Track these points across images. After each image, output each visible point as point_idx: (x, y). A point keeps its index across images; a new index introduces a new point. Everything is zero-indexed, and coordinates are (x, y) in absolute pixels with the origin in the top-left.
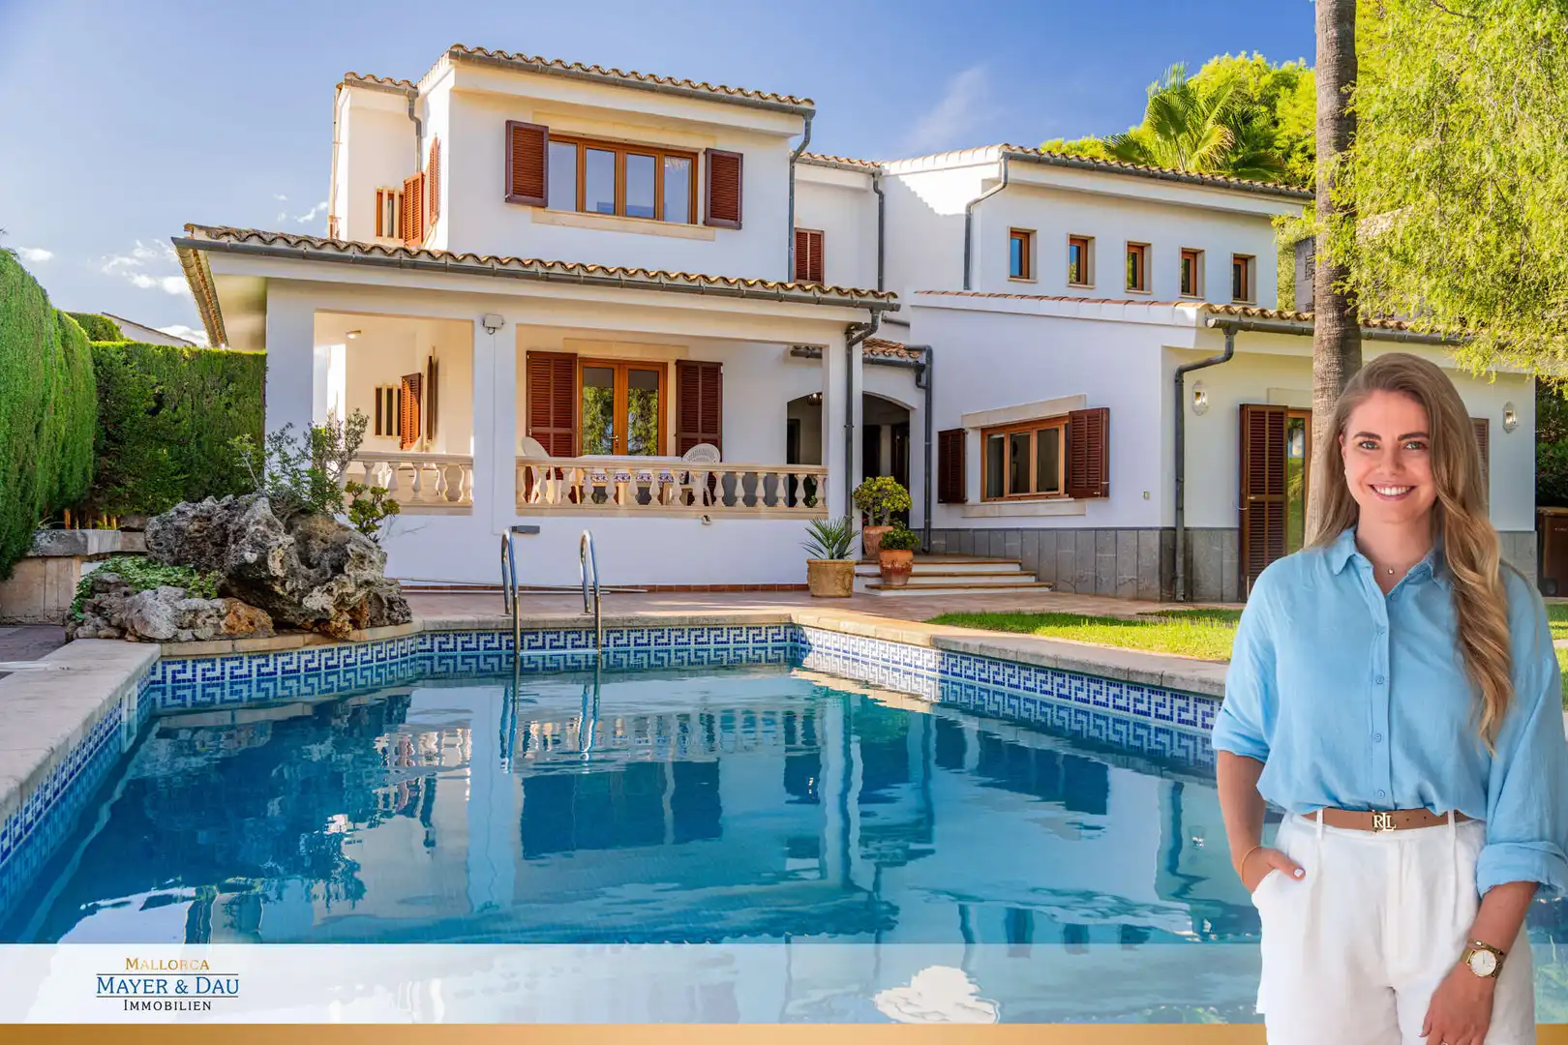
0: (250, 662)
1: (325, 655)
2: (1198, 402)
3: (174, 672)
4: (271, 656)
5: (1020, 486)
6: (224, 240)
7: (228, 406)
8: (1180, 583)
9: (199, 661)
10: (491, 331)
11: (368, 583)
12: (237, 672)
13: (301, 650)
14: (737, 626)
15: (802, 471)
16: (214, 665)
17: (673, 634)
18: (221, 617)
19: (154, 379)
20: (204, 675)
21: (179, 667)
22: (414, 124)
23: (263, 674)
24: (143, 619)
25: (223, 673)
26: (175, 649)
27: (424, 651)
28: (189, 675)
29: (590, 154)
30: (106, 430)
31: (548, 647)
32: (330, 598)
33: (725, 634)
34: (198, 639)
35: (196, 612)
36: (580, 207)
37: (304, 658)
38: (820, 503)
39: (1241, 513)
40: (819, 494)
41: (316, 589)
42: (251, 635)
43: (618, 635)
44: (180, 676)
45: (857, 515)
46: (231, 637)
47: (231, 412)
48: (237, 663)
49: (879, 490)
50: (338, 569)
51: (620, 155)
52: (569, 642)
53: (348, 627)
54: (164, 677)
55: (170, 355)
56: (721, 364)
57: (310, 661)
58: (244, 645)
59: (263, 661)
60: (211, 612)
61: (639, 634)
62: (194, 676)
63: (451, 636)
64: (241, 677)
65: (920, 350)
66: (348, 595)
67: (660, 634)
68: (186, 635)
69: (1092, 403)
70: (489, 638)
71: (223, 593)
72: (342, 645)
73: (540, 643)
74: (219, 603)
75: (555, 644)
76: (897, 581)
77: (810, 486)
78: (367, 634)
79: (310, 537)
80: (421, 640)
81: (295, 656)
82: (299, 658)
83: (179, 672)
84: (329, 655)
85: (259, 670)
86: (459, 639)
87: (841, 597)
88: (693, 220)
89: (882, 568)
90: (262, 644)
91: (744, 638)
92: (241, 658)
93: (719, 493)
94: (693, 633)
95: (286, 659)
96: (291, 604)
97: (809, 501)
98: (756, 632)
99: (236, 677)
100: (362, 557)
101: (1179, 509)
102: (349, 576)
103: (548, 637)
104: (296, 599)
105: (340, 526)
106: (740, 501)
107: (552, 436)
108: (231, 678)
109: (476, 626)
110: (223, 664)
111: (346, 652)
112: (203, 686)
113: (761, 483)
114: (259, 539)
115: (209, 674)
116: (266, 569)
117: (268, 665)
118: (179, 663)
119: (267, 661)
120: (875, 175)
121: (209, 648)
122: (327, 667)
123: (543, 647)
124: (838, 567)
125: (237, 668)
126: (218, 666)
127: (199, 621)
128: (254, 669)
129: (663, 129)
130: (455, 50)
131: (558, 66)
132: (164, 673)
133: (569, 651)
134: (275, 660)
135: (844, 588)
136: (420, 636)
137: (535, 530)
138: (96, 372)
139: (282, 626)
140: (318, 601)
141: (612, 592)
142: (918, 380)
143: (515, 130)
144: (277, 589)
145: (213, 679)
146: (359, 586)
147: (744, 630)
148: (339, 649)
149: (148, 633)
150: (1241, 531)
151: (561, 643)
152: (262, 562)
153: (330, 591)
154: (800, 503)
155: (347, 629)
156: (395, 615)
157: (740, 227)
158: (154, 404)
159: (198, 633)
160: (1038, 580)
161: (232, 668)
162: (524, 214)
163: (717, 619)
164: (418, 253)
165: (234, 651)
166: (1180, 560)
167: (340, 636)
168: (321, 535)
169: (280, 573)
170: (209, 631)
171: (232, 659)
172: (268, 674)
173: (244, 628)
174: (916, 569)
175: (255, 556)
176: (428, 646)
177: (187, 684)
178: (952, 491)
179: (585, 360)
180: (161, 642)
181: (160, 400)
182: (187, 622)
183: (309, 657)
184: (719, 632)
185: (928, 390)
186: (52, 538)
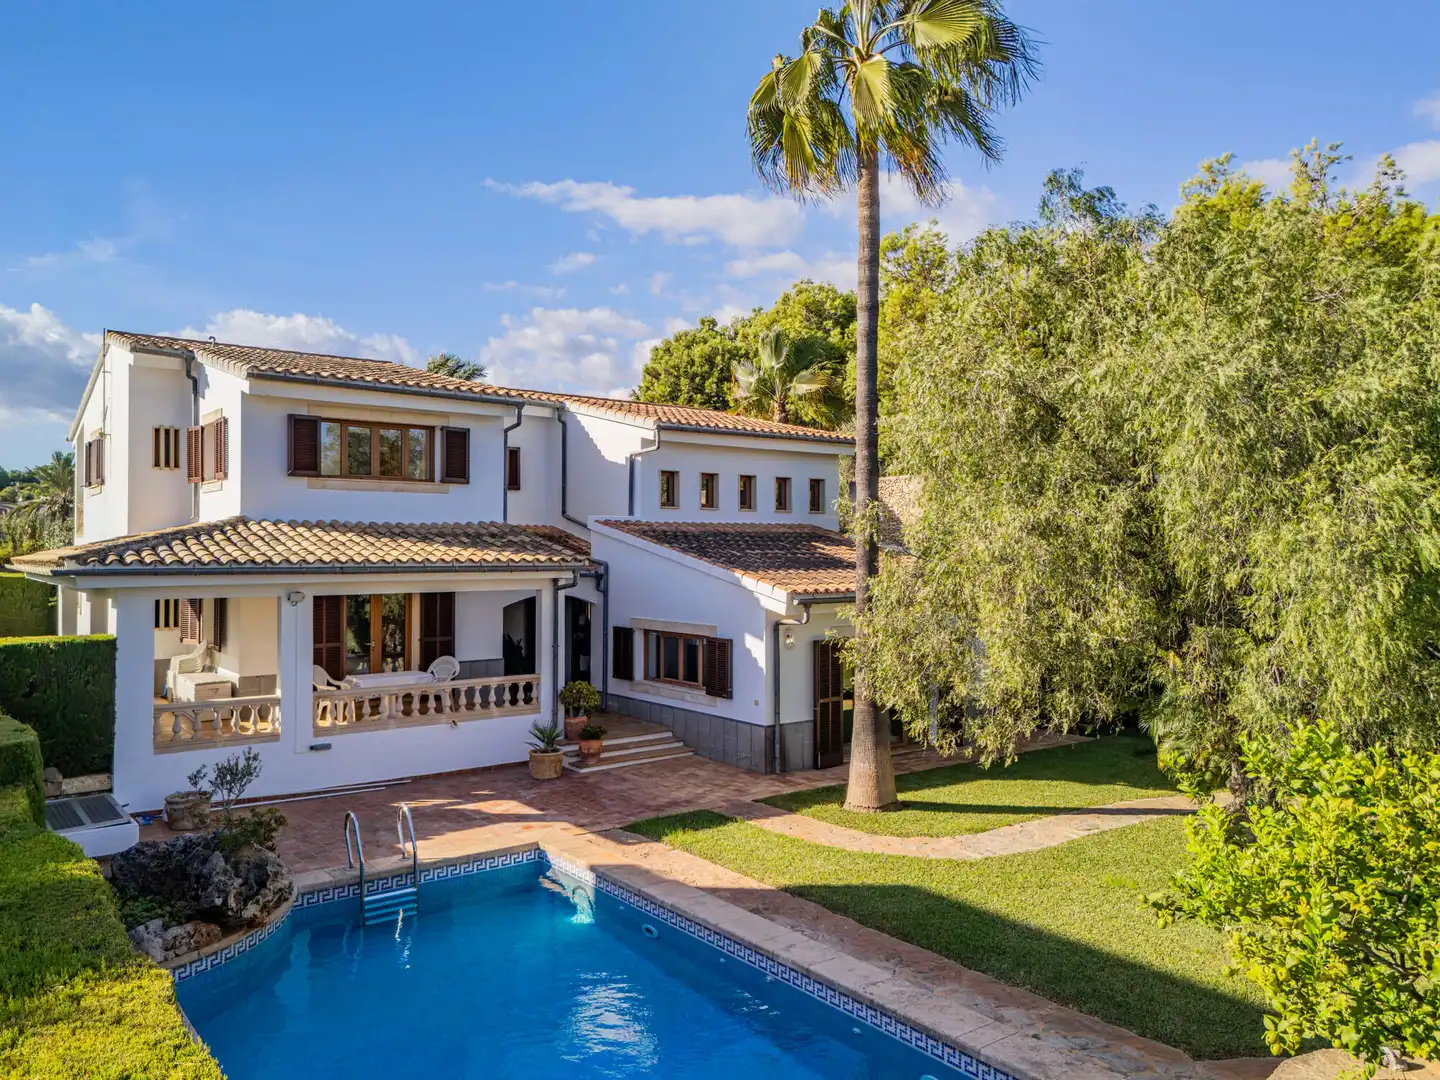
0: (206, 960)
1: (248, 940)
2: (788, 641)
4: (219, 952)
5: (671, 675)
8: (778, 762)
10: (294, 603)
13: (237, 942)
15: (521, 679)
17: (463, 866)
18: (190, 936)
22: (191, 381)
23: (214, 966)
32: (258, 906)
34: (177, 956)
35: (175, 937)
37: (238, 946)
38: (534, 701)
39: (815, 711)
40: (534, 694)
41: (250, 903)
42: (208, 944)
45: (561, 709)
46: (197, 948)
47: (89, 687)
48: (199, 964)
49: (578, 692)
50: (262, 885)
51: (376, 429)
53: (264, 918)
57: (241, 946)
58: (204, 950)
59: (214, 957)
60: (185, 935)
63: (316, 893)
65: (599, 563)
66: (269, 902)
68: (171, 956)
69: (720, 634)
70: (341, 890)
71: (192, 920)
74: (188, 927)
76: (592, 761)
77: (528, 688)
79: (239, 864)
81: (233, 946)
82: (235, 947)
84: (251, 938)
85: (212, 964)
86: (321, 894)
88: (431, 479)
90: (214, 946)
92: (202, 959)
93: (464, 702)
95: (228, 951)
96: (236, 918)
97: (528, 700)
98: (516, 855)
99: (198, 973)
100: (277, 873)
101: (777, 713)
102: (269, 888)
104: (236, 915)
105: (256, 849)
106: (478, 707)
107: (324, 650)
108: (195, 974)
109: (333, 884)
110: (190, 967)
112: (179, 984)
113: (493, 692)
115: (182, 976)
116: (226, 904)
117: (217, 959)
119: (217, 956)
120: (560, 410)
121: (184, 959)
125: (199, 967)
127: (177, 943)
128: (209, 964)
130: (252, 372)
131: (331, 379)
133: (396, 892)
134: (221, 954)
137: (327, 747)
139: (230, 931)
140: (249, 910)
141: (386, 786)
142: (598, 585)
143: (294, 421)
144: (229, 913)
147: (508, 855)
150: (815, 722)
152: (224, 901)
153: (257, 902)
154: (521, 703)
157: (468, 483)
159: (178, 952)
160: (685, 745)
161: (196, 968)
162: (302, 483)
165: (198, 956)
166: (777, 746)
167: (259, 924)
168: (246, 859)
169: (232, 905)
170: (185, 949)
171: (196, 962)
172: (217, 964)
173: (204, 940)
175: (221, 900)
178: (624, 670)
181: (33, 687)
182: (171, 947)
183: (240, 944)
185: (605, 593)
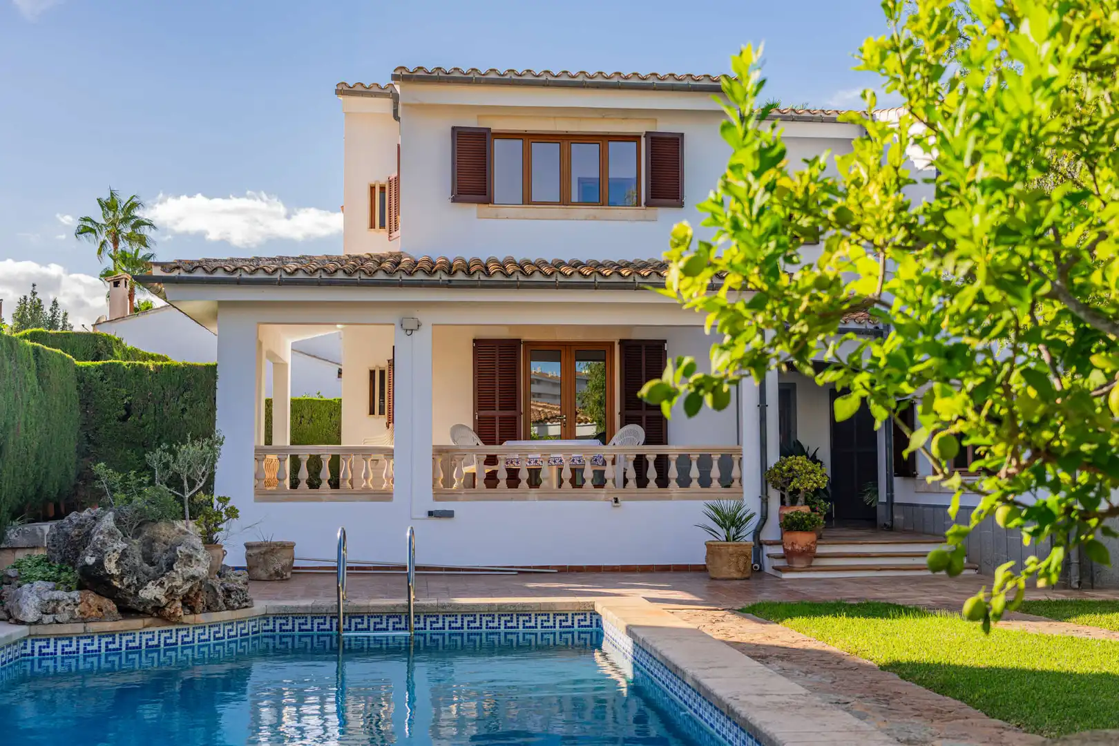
0: (100, 640)
1: (164, 635)
3: (40, 647)
4: (117, 635)
6: (175, 274)
7: (184, 410)
9: (59, 639)
10: (409, 332)
11: (193, 577)
12: (89, 648)
13: (142, 631)
14: (543, 612)
15: (714, 452)
16: (71, 642)
17: (484, 619)
18: (76, 605)
19: (124, 391)
20: (63, 650)
21: (44, 643)
22: (398, 123)
23: (110, 650)
24: (18, 607)
25: (78, 649)
26: (39, 629)
27: (268, 631)
28: (51, 650)
29: (536, 147)
30: (87, 436)
31: (372, 629)
32: (162, 590)
33: (533, 620)
34: (58, 623)
35: (58, 601)
36: (527, 200)
37: (145, 637)
38: (735, 483)
40: (735, 473)
41: (150, 583)
42: (100, 620)
43: (434, 619)
44: (44, 651)
45: (775, 496)
46: (84, 621)
47: (186, 416)
48: (89, 641)
49: (790, 470)
50: (170, 567)
51: (566, 143)
52: (391, 625)
53: (180, 613)
54: (33, 651)
55: (139, 372)
56: (665, 341)
57: (150, 640)
58: (94, 627)
59: (110, 639)
60: (70, 601)
61: (453, 619)
62: (56, 650)
63: (290, 618)
64: (92, 651)
66: (177, 588)
67: (472, 619)
68: (48, 619)
70: (322, 621)
71: (81, 587)
72: (180, 627)
73: (365, 626)
74: (75, 594)
75: (378, 626)
76: (800, 564)
77: (726, 465)
78: (202, 618)
79: (154, 541)
80: (265, 622)
81: (138, 635)
82: (141, 637)
83: (44, 647)
84: (168, 635)
85: (107, 647)
86: (297, 622)
87: (736, 579)
88: (638, 204)
89: (785, 550)
90: (108, 626)
91: (551, 623)
92: (93, 637)
94: (503, 619)
95: (130, 638)
96: (131, 595)
98: (563, 618)
99: (89, 651)
100: (190, 557)
102: (177, 572)
103: (372, 621)
104: (132, 592)
105: (180, 531)
106: (652, 484)
107: (497, 419)
108: (85, 652)
109: (310, 611)
110: (78, 642)
111: (185, 633)
112: (63, 658)
114: (99, 546)
115: (67, 649)
116: (103, 569)
117: (114, 643)
118: (44, 640)
119: (114, 639)
121: (67, 629)
122: (166, 644)
123: (368, 629)
124: (731, 549)
125: (89, 645)
126: (74, 643)
127: (60, 609)
128: (103, 645)
129: (603, 118)
130: (398, 73)
131: (493, 76)
132: (33, 647)
133: (391, 633)
134: (121, 639)
135: (739, 571)
136: (264, 619)
137: (449, 514)
138: (78, 388)
139: (126, 611)
140: (151, 592)
141: (519, 572)
143: (459, 134)
144: (116, 583)
145: (70, 653)
146: (186, 580)
147: (551, 616)
148: (177, 630)
149: (21, 617)
151: (384, 626)
152: (100, 564)
153: (162, 584)
154: (714, 484)
155: (179, 614)
156: (231, 602)
157: (682, 205)
158: (124, 412)
159: (58, 618)
161: (85, 644)
162: (471, 211)
163: (524, 605)
164: (336, 271)
165: (85, 632)
167: (174, 620)
168: (163, 539)
169: (115, 571)
170: (66, 617)
171: (85, 638)
172: (114, 650)
173: (94, 613)
174: (820, 550)
175: (93, 560)
176: (271, 627)
177: (50, 656)
179: (528, 343)
180: (30, 624)
181: (128, 408)
182: (49, 608)
183: (150, 636)
184: (527, 618)
186: (18, 533)
